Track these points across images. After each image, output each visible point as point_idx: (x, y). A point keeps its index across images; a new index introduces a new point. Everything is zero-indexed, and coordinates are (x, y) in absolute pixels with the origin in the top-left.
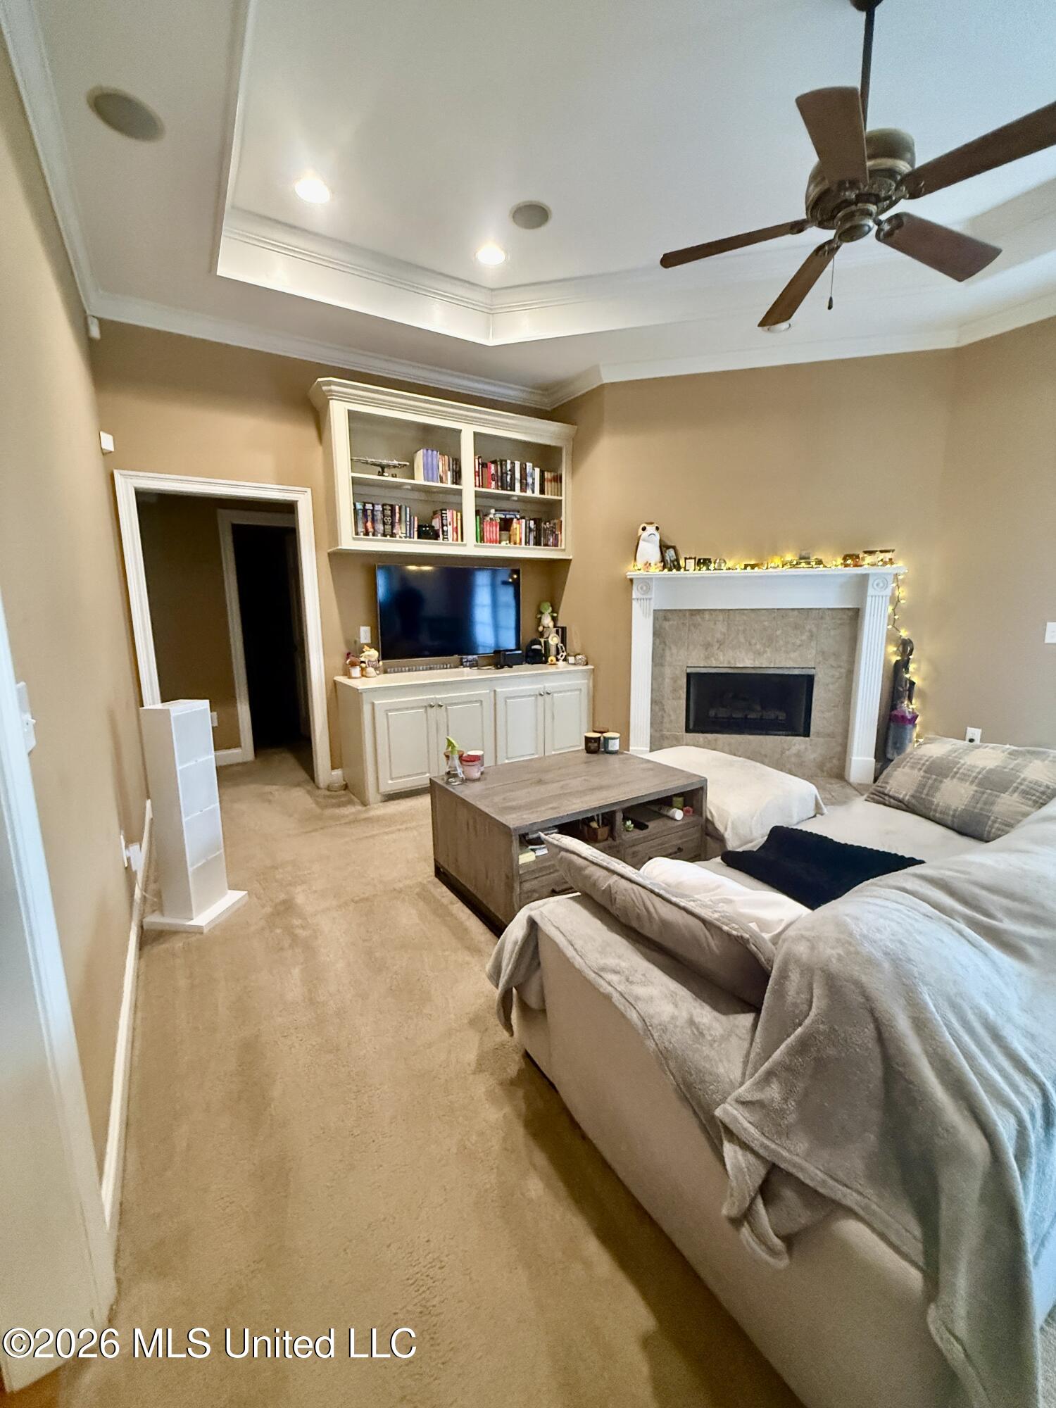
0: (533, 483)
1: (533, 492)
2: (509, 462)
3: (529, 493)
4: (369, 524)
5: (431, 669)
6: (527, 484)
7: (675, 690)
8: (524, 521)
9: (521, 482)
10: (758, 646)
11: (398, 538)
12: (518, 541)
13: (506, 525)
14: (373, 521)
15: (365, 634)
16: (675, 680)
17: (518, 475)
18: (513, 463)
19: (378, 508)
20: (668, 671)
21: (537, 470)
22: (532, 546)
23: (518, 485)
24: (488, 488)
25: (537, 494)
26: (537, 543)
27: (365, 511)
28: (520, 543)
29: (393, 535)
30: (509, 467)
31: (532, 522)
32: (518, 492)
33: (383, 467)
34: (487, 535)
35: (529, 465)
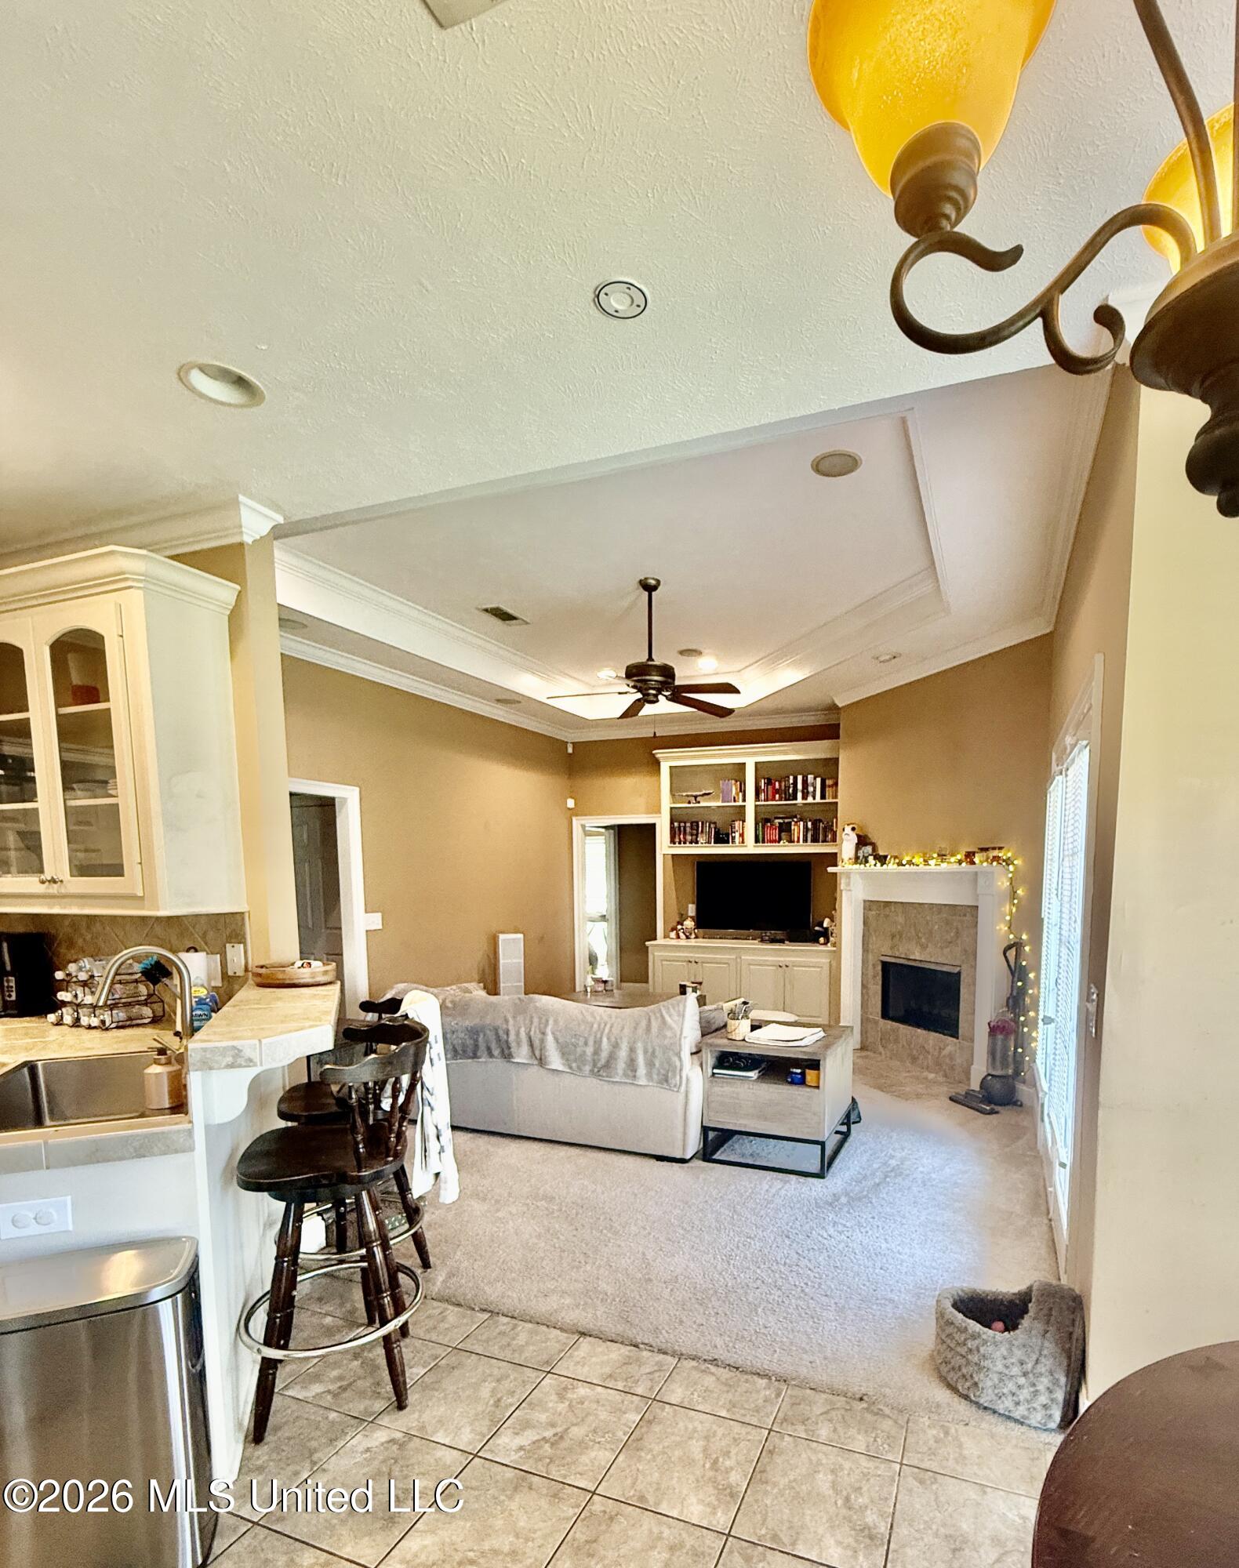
0: (815, 791)
1: (814, 798)
2: (791, 777)
3: (810, 800)
4: (682, 836)
5: (736, 938)
6: (808, 792)
7: (874, 977)
8: (802, 823)
9: (803, 792)
10: (923, 940)
11: (700, 845)
12: (796, 839)
13: (785, 830)
14: (685, 834)
15: (692, 910)
16: (874, 966)
17: (800, 786)
18: (795, 779)
19: (688, 825)
20: (870, 957)
21: (819, 780)
22: (809, 843)
23: (800, 795)
24: (772, 800)
25: (818, 799)
26: (815, 840)
27: (679, 827)
28: (798, 841)
29: (697, 842)
30: (791, 781)
31: (809, 824)
32: (800, 800)
33: (696, 797)
34: (767, 837)
35: (810, 778)
